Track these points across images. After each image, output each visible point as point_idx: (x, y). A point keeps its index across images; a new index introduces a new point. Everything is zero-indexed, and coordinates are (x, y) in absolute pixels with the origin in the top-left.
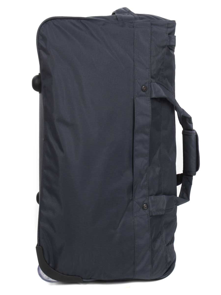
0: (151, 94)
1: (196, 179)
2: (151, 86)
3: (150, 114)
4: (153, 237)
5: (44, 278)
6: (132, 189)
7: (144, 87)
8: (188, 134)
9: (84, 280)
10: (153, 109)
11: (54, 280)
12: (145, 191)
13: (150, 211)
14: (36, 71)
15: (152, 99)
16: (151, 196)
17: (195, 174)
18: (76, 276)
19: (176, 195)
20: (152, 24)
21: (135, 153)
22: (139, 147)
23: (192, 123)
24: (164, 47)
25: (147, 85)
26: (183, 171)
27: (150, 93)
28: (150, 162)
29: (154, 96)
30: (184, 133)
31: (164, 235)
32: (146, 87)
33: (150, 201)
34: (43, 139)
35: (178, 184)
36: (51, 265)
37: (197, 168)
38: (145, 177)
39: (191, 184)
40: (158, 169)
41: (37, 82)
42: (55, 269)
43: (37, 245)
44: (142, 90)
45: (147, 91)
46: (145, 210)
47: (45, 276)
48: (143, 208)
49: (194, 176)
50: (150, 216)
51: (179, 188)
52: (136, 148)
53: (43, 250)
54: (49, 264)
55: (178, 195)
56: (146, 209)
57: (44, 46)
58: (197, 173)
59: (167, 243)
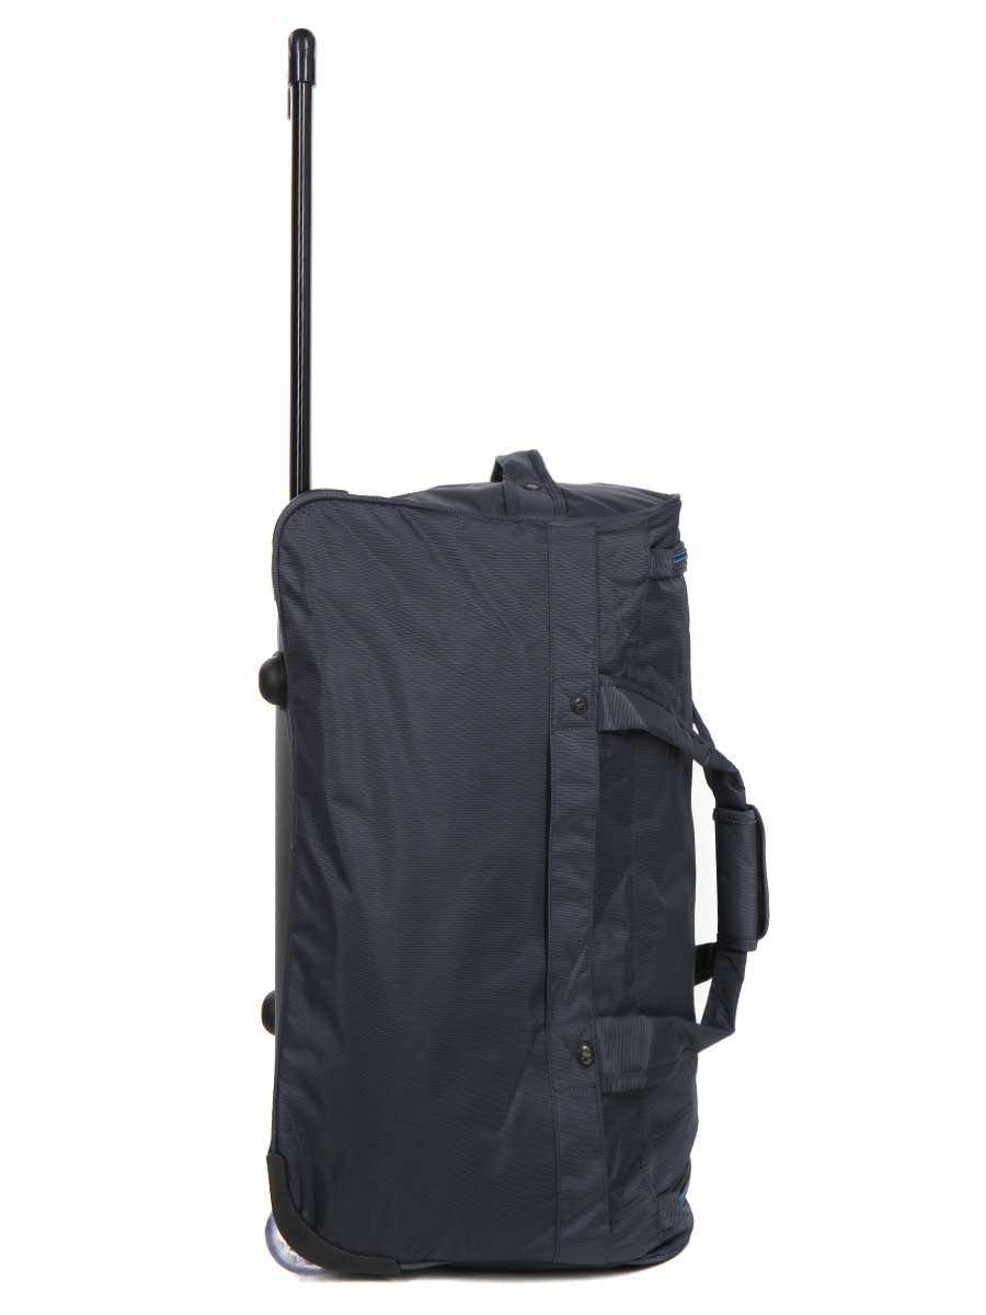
0: (600, 719)
1: (759, 963)
2: (599, 697)
3: (595, 776)
4: (614, 1173)
5: (284, 1259)
6: (543, 991)
7: (579, 702)
8: (729, 820)
9: (404, 1267)
10: (603, 762)
11: (314, 1267)
12: (583, 1001)
13: (601, 1074)
14: (268, 644)
15: (605, 734)
16: (602, 1015)
17: (753, 948)
18: (378, 1256)
19: (692, 1016)
20: (598, 533)
21: (552, 889)
22: (563, 873)
23: (742, 788)
24: (638, 583)
25: (588, 694)
26: (718, 935)
27: (595, 717)
28: (597, 916)
29: (609, 725)
30: (719, 816)
31: (651, 1166)
32: (584, 699)
33: (599, 1033)
34: (292, 846)
35: (700, 980)
36: (306, 1214)
37: (761, 928)
38: (581, 958)
39: (740, 978)
40: (621, 935)
41: (273, 677)
42: (315, 1230)
43: (270, 1151)
44: (574, 708)
45: (589, 711)
46: (587, 1066)
47: (287, 1251)
48: (579, 1056)
49: (750, 954)
50: (603, 1095)
51: (702, 993)
52: (553, 875)
53: (286, 1165)
54: (300, 1212)
55: (699, 1019)
56: (590, 1065)
57: (297, 588)
58: (761, 943)
59: (660, 1190)
